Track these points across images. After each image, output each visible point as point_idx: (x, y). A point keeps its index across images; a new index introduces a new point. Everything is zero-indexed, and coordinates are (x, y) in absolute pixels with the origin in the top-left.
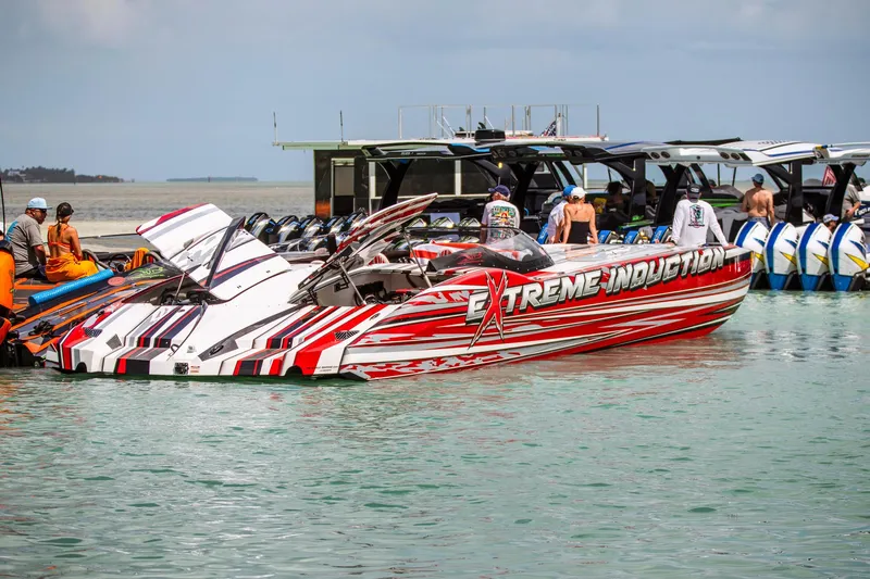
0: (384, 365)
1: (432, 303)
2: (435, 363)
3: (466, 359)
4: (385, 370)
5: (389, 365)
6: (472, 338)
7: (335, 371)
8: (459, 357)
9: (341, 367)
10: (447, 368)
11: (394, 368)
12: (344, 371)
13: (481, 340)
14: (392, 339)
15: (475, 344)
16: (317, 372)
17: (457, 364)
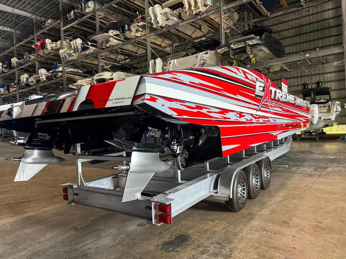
0: (194, 106)
1: (235, 73)
2: (238, 115)
3: (255, 118)
4: (196, 111)
5: (199, 107)
6: (258, 106)
7: (128, 102)
8: (251, 115)
9: (135, 97)
10: (245, 121)
11: (204, 111)
12: (139, 101)
13: (262, 109)
14: (201, 85)
15: (260, 110)
16: (109, 104)
17: (251, 120)
